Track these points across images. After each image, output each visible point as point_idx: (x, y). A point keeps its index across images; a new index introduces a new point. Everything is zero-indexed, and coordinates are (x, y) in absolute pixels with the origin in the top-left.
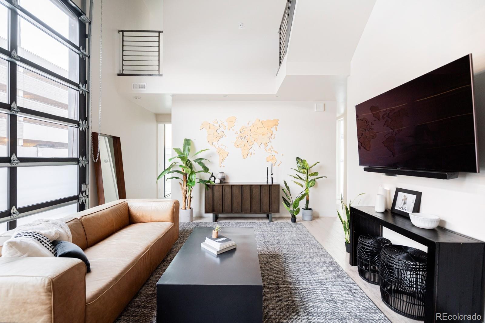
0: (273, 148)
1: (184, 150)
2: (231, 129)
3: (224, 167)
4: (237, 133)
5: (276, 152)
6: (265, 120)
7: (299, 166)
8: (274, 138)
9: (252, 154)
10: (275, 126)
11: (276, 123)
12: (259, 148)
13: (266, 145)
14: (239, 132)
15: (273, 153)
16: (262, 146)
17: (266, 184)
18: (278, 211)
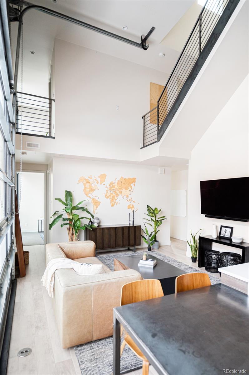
0: (132, 199)
1: (66, 201)
2: (103, 184)
3: (97, 213)
4: (107, 187)
5: (134, 202)
6: (127, 178)
7: (150, 212)
8: (133, 192)
9: (118, 203)
10: (133, 183)
11: (134, 180)
12: (123, 198)
13: (127, 196)
14: (108, 187)
15: (132, 202)
16: (125, 197)
17: (129, 226)
18: (140, 244)
